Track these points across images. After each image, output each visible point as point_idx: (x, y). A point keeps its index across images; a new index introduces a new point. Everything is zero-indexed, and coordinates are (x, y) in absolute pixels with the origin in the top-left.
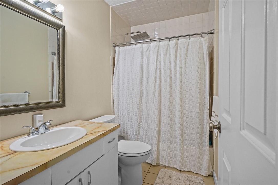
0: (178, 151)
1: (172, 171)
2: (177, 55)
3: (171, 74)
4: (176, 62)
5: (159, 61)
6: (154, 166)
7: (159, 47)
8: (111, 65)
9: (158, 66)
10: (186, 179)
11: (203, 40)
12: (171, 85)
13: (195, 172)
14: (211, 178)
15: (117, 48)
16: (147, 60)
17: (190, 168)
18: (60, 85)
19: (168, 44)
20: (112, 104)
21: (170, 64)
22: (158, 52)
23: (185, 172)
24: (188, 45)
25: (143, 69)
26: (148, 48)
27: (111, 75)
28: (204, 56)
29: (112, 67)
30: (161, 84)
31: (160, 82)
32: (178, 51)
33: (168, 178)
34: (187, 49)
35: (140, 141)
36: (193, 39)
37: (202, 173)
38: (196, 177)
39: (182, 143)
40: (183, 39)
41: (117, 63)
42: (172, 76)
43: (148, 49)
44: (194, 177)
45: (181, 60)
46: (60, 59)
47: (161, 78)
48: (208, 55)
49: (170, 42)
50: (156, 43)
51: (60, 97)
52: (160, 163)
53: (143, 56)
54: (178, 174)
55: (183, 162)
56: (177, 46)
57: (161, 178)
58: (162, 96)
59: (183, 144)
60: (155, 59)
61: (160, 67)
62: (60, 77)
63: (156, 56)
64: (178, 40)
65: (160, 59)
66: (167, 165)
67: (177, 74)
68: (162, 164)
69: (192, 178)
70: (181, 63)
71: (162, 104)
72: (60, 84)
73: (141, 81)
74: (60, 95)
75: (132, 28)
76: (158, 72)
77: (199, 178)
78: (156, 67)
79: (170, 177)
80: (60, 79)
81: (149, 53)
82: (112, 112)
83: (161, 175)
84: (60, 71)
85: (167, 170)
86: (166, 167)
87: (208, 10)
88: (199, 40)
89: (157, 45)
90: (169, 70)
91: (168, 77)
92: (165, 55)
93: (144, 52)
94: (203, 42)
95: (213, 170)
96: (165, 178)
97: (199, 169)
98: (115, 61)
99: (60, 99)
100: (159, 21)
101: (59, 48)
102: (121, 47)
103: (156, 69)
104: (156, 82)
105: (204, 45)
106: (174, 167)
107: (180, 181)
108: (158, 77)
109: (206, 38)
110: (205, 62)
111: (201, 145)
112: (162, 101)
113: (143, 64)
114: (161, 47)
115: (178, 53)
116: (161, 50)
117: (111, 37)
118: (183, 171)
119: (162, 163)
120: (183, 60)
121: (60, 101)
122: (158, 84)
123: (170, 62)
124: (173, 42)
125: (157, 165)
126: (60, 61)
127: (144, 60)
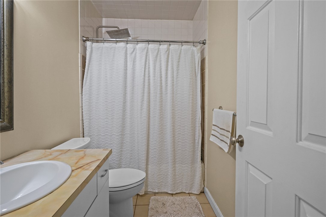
0: (170, 172)
1: (164, 197)
2: (168, 63)
3: (161, 83)
4: (167, 70)
5: (147, 67)
6: (142, 196)
7: (147, 50)
8: (80, 66)
9: (147, 73)
10: (181, 202)
11: (196, 49)
12: (161, 97)
13: (187, 192)
14: (203, 194)
15: (88, 43)
16: (132, 65)
17: (182, 189)
18: (4, 93)
19: (159, 49)
20: (80, 121)
21: (161, 72)
22: (146, 56)
23: (177, 194)
24: (180, 53)
25: (126, 76)
26: (134, 49)
27: (80, 81)
28: (195, 67)
29: (81, 68)
30: (149, 95)
31: (149, 93)
32: (170, 57)
33: (162, 206)
34: (180, 56)
35: (122, 168)
36: (185, 47)
37: (194, 191)
38: (189, 197)
39: (174, 162)
40: (176, 46)
41: (89, 64)
42: (162, 86)
43: (133, 51)
44: (187, 198)
45: (173, 69)
46: (4, 47)
47: (149, 88)
48: (200, 66)
49: (161, 46)
50: (144, 44)
51: (4, 113)
52: (149, 190)
53: (127, 59)
54: (171, 198)
55: (175, 184)
56: (169, 52)
57: (154, 208)
58: (151, 109)
59: (175, 164)
60: (143, 64)
61: (148, 75)
62: (4, 78)
63: (144, 61)
64: (170, 45)
65: (149, 65)
66: (157, 191)
67: (168, 84)
68: (151, 192)
69: (186, 199)
70: (173, 72)
71: (151, 119)
72: (4, 91)
73: (124, 90)
74: (4, 110)
75: (104, 19)
76: (147, 81)
77: (193, 197)
78: (144, 74)
79: (164, 204)
80: (4, 83)
81: (135, 56)
82: (81, 133)
83: (154, 205)
84: (4, 68)
85: (157, 197)
86: (155, 194)
87: (193, 18)
88: (192, 48)
89: (145, 48)
90: (159, 79)
91: (159, 88)
92: (155, 61)
93: (128, 54)
94: (196, 52)
95: (204, 186)
96: (158, 207)
97: (191, 188)
98: (86, 62)
99: (4, 117)
100: (141, 19)
101: (4, 29)
102: (94, 42)
103: (144, 77)
104: (144, 93)
105: (196, 55)
106: (165, 191)
107: (175, 205)
108: (146, 87)
109: (198, 48)
110: (196, 73)
111: (193, 162)
112: (151, 116)
113: (127, 69)
114: (150, 50)
115: (170, 60)
116: (150, 54)
117: (79, 26)
118: (175, 194)
119: (151, 190)
120: (175, 69)
121: (4, 120)
122: (146, 94)
123: (161, 69)
124: (164, 47)
125: (146, 193)
126: (4, 50)
127: (129, 63)
